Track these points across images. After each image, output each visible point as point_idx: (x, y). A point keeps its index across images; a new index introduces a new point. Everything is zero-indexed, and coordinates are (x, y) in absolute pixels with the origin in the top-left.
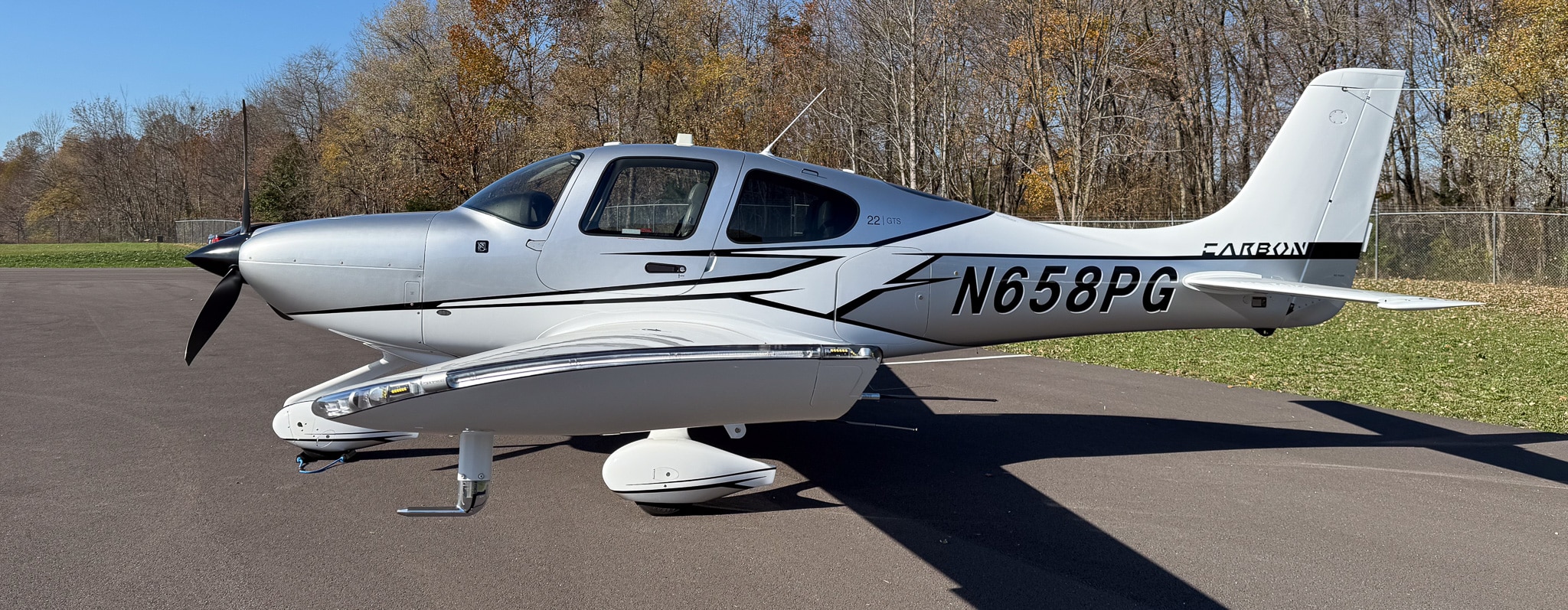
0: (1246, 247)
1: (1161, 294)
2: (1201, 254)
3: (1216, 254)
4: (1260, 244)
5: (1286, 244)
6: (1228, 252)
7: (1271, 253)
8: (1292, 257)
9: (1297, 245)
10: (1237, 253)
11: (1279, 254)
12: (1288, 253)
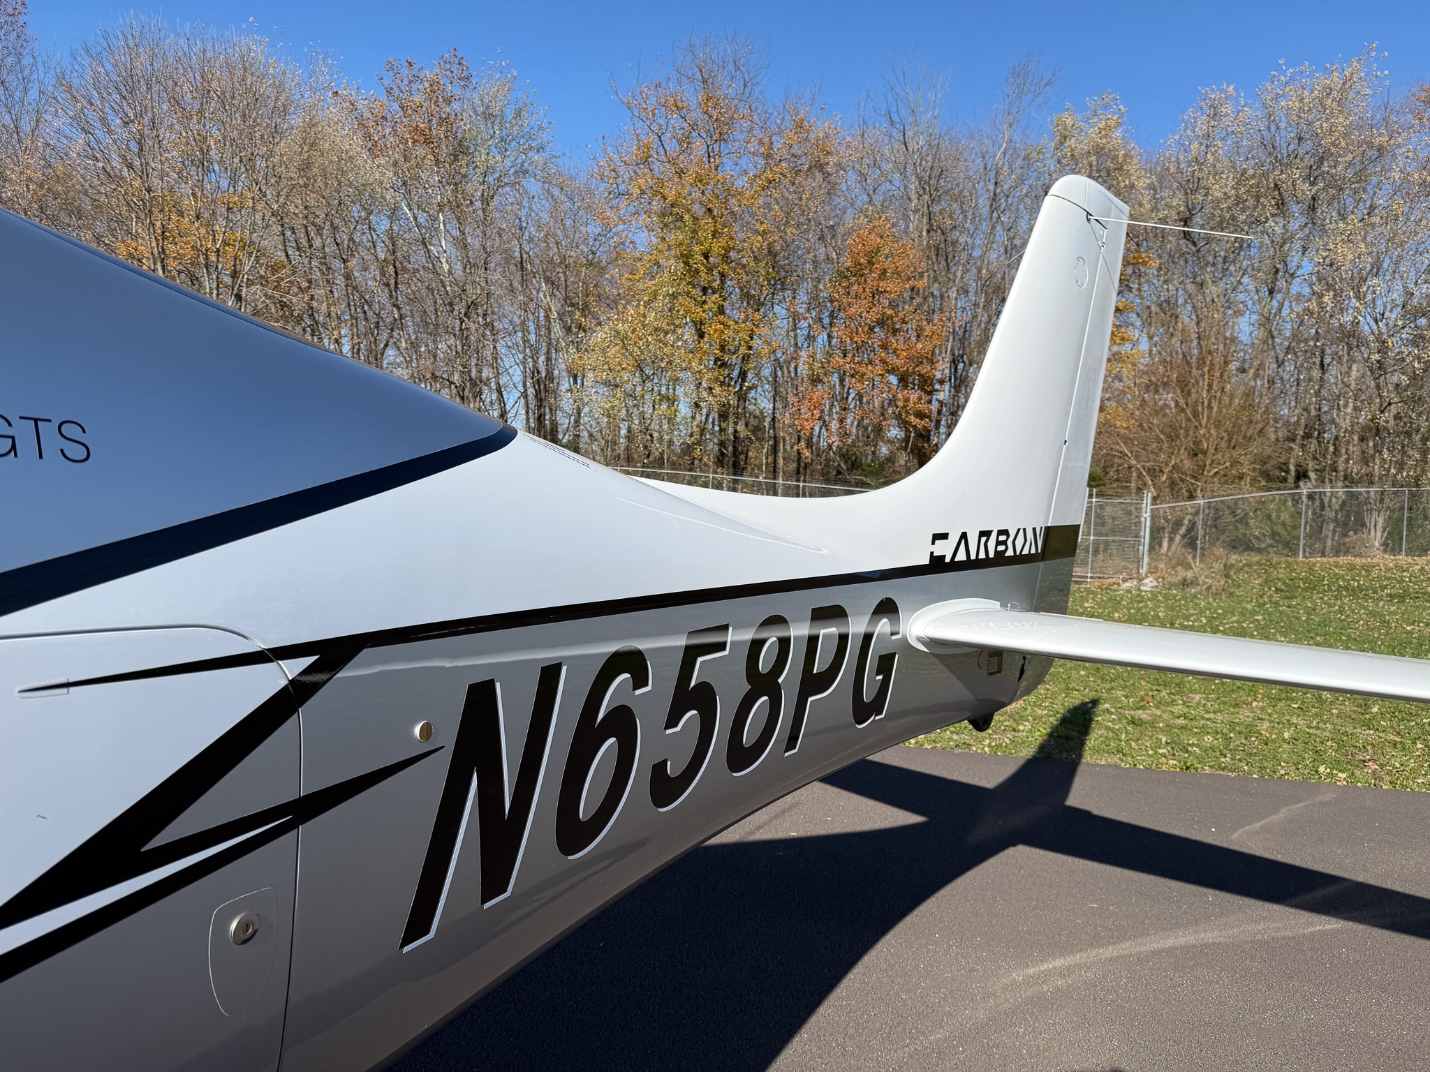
0: (984, 539)
1: (878, 674)
2: (927, 561)
3: (948, 560)
4: (1001, 532)
5: (1024, 529)
6: (961, 556)
7: (1010, 553)
8: (1029, 559)
9: (1034, 529)
10: (973, 557)
11: (1018, 554)
12: (1025, 552)
